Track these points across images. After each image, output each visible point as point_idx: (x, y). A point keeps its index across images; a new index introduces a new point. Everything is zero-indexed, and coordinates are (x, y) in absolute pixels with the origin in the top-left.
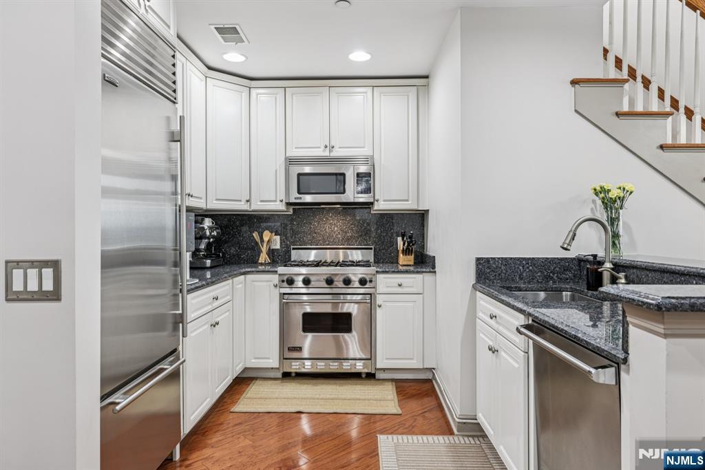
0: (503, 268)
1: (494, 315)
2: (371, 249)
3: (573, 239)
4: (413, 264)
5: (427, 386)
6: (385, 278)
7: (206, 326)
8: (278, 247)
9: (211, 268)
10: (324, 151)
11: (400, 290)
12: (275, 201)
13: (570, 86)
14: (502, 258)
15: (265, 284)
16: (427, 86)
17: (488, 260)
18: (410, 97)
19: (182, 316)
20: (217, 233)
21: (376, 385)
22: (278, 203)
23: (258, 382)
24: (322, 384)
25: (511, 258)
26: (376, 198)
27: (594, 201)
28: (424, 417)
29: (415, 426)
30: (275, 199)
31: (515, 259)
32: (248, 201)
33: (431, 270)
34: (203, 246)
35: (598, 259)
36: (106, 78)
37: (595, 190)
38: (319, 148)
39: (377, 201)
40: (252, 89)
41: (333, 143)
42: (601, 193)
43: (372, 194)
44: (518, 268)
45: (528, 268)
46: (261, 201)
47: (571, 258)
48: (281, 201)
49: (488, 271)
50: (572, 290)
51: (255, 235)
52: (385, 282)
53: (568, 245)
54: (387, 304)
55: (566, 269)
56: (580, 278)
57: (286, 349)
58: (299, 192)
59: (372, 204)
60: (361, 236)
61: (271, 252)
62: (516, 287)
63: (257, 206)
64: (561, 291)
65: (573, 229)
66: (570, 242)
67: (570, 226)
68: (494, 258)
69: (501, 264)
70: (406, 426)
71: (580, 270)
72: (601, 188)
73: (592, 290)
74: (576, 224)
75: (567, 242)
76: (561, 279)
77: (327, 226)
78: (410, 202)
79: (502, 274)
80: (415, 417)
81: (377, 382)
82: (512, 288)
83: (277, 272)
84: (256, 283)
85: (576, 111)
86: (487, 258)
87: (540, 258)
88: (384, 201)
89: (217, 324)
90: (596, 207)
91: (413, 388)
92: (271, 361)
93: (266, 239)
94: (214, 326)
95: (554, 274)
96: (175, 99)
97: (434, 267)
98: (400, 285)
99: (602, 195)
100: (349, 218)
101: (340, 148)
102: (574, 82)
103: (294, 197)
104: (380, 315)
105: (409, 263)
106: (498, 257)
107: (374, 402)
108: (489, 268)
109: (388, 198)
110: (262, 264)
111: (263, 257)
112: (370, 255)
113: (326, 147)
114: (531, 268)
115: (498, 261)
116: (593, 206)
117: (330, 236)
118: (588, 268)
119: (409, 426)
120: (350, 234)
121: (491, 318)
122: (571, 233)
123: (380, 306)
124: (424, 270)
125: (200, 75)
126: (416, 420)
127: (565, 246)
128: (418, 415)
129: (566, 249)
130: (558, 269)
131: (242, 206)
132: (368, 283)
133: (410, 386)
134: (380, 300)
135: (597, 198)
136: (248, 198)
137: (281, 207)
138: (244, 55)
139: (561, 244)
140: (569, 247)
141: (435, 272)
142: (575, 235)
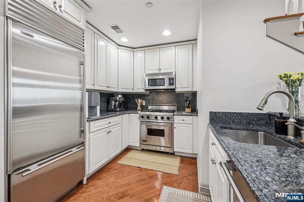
0: (224, 117)
1: (214, 143)
2: (176, 106)
3: (266, 104)
4: (190, 112)
5: (194, 161)
6: (177, 117)
7: (105, 133)
8: (144, 104)
9: (119, 111)
10: (158, 71)
11: (183, 122)
12: (141, 89)
13: (264, 23)
14: (223, 112)
15: (135, 117)
16: (196, 43)
17: (215, 113)
18: (189, 49)
19: (83, 130)
20: (123, 100)
21: (173, 158)
22: (142, 89)
23: (133, 151)
24: (154, 154)
25: (228, 113)
26: (176, 87)
27: (279, 83)
28: (188, 178)
29: (182, 183)
30: (141, 88)
31: (230, 113)
32: (133, 89)
33: (196, 115)
34: (117, 104)
35: (284, 116)
36: (22, 32)
37: (280, 76)
38: (156, 70)
39: (177, 88)
40: (134, 52)
41: (161, 68)
42: (284, 77)
43: (174, 86)
44: (232, 117)
45: (238, 117)
46: (137, 89)
47: (264, 114)
48: (143, 89)
49: (216, 118)
50: (264, 131)
51: (136, 100)
52: (177, 119)
53: (262, 107)
54: (178, 127)
55: (260, 119)
56: (270, 124)
57: (142, 141)
58: (149, 86)
59: (175, 89)
60: (172, 101)
61: (142, 106)
62: (230, 128)
63: (136, 91)
64: (257, 131)
65: (266, 98)
66: (263, 105)
67: (263, 95)
68: (219, 112)
69: (223, 115)
70: (178, 182)
71: (270, 120)
72: (285, 75)
73: (279, 134)
74: (269, 94)
75: (261, 105)
76: (258, 124)
77: (161, 97)
78: (189, 88)
79: (223, 120)
80: (184, 178)
81: (174, 156)
82: (228, 128)
83: (138, 113)
84: (132, 117)
85: (267, 36)
86: (215, 112)
87: (245, 113)
88: (179, 88)
89: (111, 132)
90: (280, 86)
91: (188, 161)
92: (137, 144)
93: (139, 102)
94: (108, 133)
95: (253, 121)
96: (84, 49)
97: (197, 114)
98: (183, 120)
99: (286, 79)
100: (168, 95)
101: (163, 69)
102: (266, 21)
103: (147, 87)
104: (175, 131)
105: (189, 112)
106: (221, 111)
107: (169, 166)
108: (216, 116)
109: (181, 87)
110: (138, 110)
111: (139, 108)
112: (175, 108)
113: (158, 69)
114: (239, 118)
115: (221, 114)
116: (279, 86)
117: (162, 101)
118: (276, 121)
119: (179, 183)
120: (168, 100)
121: (212, 145)
122: (264, 100)
123: (175, 128)
124: (193, 115)
125: (115, 47)
126: (183, 179)
127: (260, 108)
128: (185, 177)
129: (260, 109)
130: (255, 119)
131: (131, 91)
132: (170, 119)
133: (187, 160)
134: (175, 125)
135: (281, 81)
136: (133, 88)
137: (143, 91)
138: (128, 39)
139: (257, 106)
140: (262, 108)
141: (198, 116)
142: (266, 101)
